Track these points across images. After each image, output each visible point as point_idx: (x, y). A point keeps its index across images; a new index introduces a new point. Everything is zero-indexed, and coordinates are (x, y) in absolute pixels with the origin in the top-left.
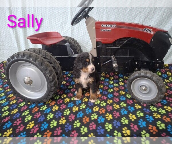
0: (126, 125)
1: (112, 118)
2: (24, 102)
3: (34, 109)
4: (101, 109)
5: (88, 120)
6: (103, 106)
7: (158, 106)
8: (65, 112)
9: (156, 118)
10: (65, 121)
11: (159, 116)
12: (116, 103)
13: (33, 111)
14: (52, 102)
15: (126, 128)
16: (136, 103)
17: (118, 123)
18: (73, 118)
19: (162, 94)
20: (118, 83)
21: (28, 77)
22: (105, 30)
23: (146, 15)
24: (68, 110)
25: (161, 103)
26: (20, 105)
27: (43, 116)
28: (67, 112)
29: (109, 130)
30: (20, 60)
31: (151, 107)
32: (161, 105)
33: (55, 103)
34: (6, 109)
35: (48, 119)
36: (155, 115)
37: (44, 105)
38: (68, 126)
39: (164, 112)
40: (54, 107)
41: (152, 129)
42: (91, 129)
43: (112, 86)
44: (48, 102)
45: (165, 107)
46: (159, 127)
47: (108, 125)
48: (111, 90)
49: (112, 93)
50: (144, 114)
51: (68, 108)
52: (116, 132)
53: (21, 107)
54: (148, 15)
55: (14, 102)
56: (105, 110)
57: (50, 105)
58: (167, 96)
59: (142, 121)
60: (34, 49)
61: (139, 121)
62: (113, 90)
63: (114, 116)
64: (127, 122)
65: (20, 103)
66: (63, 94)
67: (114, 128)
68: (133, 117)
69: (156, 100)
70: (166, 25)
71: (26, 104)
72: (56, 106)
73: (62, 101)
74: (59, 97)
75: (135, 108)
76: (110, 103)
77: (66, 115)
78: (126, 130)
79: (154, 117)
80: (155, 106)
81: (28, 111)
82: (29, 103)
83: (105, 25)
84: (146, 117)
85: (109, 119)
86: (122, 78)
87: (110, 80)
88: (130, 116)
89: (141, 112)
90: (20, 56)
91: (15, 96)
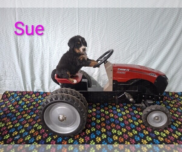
3: (63, 142)
11: (162, 139)
23: (140, 54)
24: (93, 141)
28: (93, 144)
33: (79, 135)
36: (159, 138)
37: (70, 139)
40: (80, 140)
43: (121, 114)
45: (165, 131)
48: (121, 119)
49: (123, 122)
50: (152, 139)
51: (92, 139)
54: (141, 54)
55: (40, 137)
56: (123, 139)
57: (75, 138)
62: (123, 118)
63: (132, 142)
65: (46, 138)
70: (155, 61)
71: (53, 139)
72: (81, 138)
75: (144, 134)
76: (125, 132)
79: (159, 140)
80: (157, 131)
84: (154, 141)
87: (117, 108)
88: (142, 141)
89: (149, 137)
91: (37, 132)
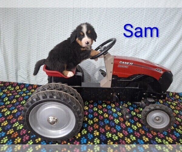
6: (116, 140)
12: (126, 137)
31: (156, 138)
32: (163, 136)
43: (116, 115)
45: (167, 138)
49: (119, 124)
55: (19, 140)
62: (119, 120)
65: (27, 141)
72: (69, 144)
76: (121, 137)
80: (159, 138)
87: (112, 107)
91: (16, 132)
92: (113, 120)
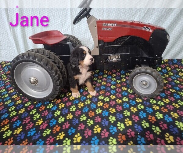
0: (128, 117)
1: (115, 111)
2: (30, 102)
3: (41, 107)
4: (105, 105)
5: (93, 114)
6: (107, 102)
7: (157, 99)
8: (71, 109)
9: (155, 109)
10: (72, 116)
11: (158, 108)
12: (118, 98)
13: (40, 110)
14: (58, 100)
15: (128, 119)
16: (137, 97)
17: (121, 116)
18: (79, 113)
19: (161, 88)
20: (120, 79)
21: (33, 77)
22: (107, 29)
24: (74, 106)
25: (160, 96)
26: (26, 104)
27: (51, 113)
28: (73, 109)
29: (112, 122)
30: (25, 61)
31: (151, 100)
32: (160, 98)
33: (60, 101)
34: (13, 109)
35: (56, 116)
36: (154, 107)
37: (50, 104)
38: (75, 120)
39: (162, 104)
40: (60, 105)
41: (151, 119)
42: (96, 121)
43: (115, 83)
44: (54, 101)
45: (164, 100)
46: (157, 117)
47: (112, 118)
48: (114, 87)
49: (115, 89)
50: (144, 107)
51: (74, 105)
52: (119, 123)
53: (28, 107)
55: (20, 102)
56: (108, 105)
57: (56, 103)
58: (166, 90)
59: (143, 112)
60: (38, 49)
61: (140, 113)
62: (116, 86)
63: (117, 109)
64: (129, 114)
65: (26, 102)
66: (67, 92)
67: (117, 120)
68: (134, 110)
69: (156, 93)
71: (32, 104)
72: (62, 104)
73: (67, 98)
74: (64, 95)
75: (136, 102)
76: (113, 99)
77: (73, 111)
78: (128, 121)
79: (153, 109)
80: (154, 99)
81: (35, 110)
82: (35, 103)
83: (107, 24)
84: (146, 109)
85: (112, 113)
86: (124, 74)
87: (112, 77)
88: (131, 109)
89: (142, 105)
90: (25, 57)
91: (19, 97)
92: (110, 87)
